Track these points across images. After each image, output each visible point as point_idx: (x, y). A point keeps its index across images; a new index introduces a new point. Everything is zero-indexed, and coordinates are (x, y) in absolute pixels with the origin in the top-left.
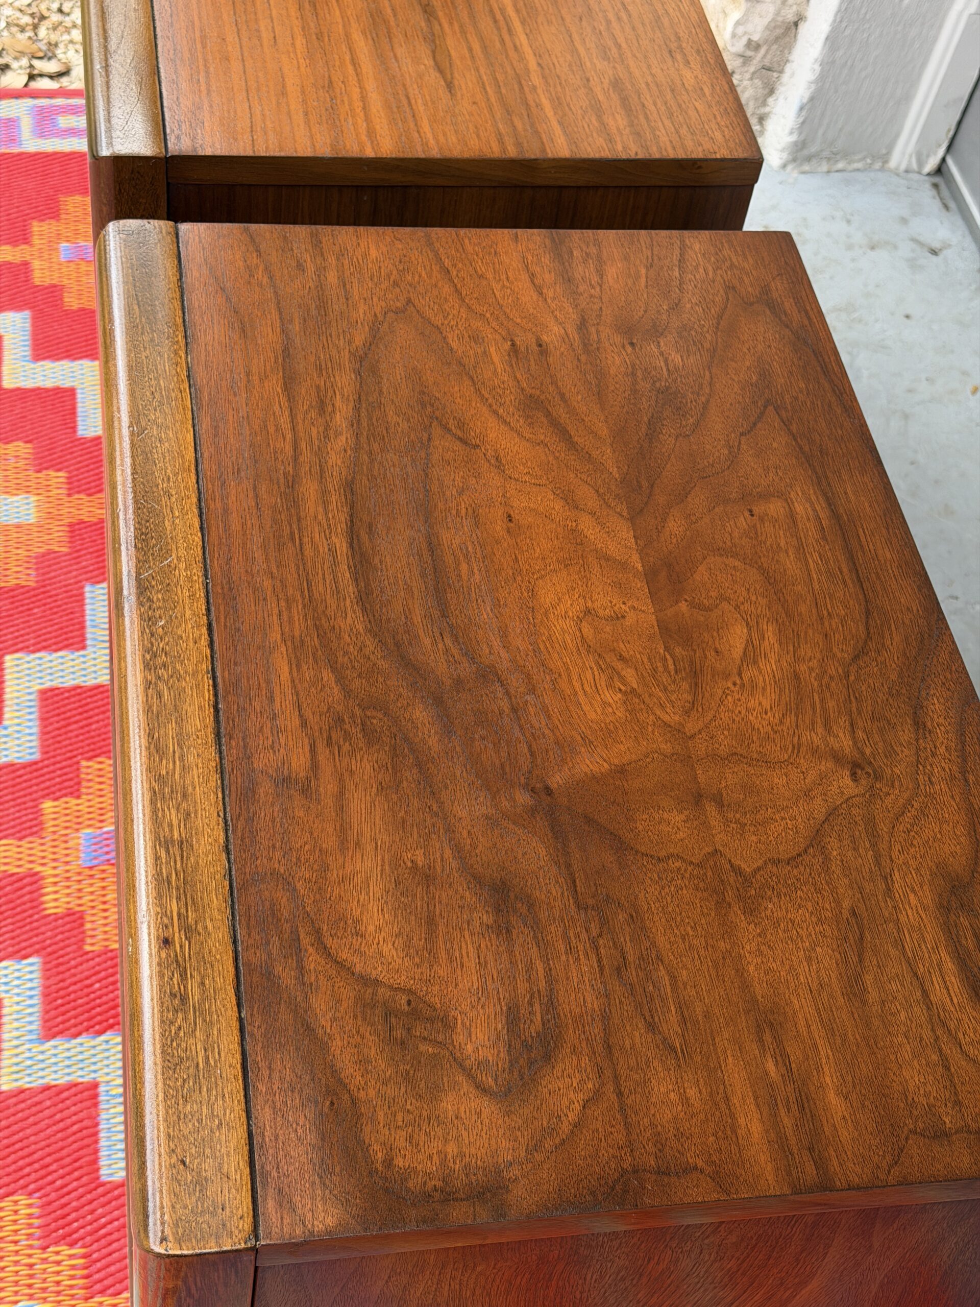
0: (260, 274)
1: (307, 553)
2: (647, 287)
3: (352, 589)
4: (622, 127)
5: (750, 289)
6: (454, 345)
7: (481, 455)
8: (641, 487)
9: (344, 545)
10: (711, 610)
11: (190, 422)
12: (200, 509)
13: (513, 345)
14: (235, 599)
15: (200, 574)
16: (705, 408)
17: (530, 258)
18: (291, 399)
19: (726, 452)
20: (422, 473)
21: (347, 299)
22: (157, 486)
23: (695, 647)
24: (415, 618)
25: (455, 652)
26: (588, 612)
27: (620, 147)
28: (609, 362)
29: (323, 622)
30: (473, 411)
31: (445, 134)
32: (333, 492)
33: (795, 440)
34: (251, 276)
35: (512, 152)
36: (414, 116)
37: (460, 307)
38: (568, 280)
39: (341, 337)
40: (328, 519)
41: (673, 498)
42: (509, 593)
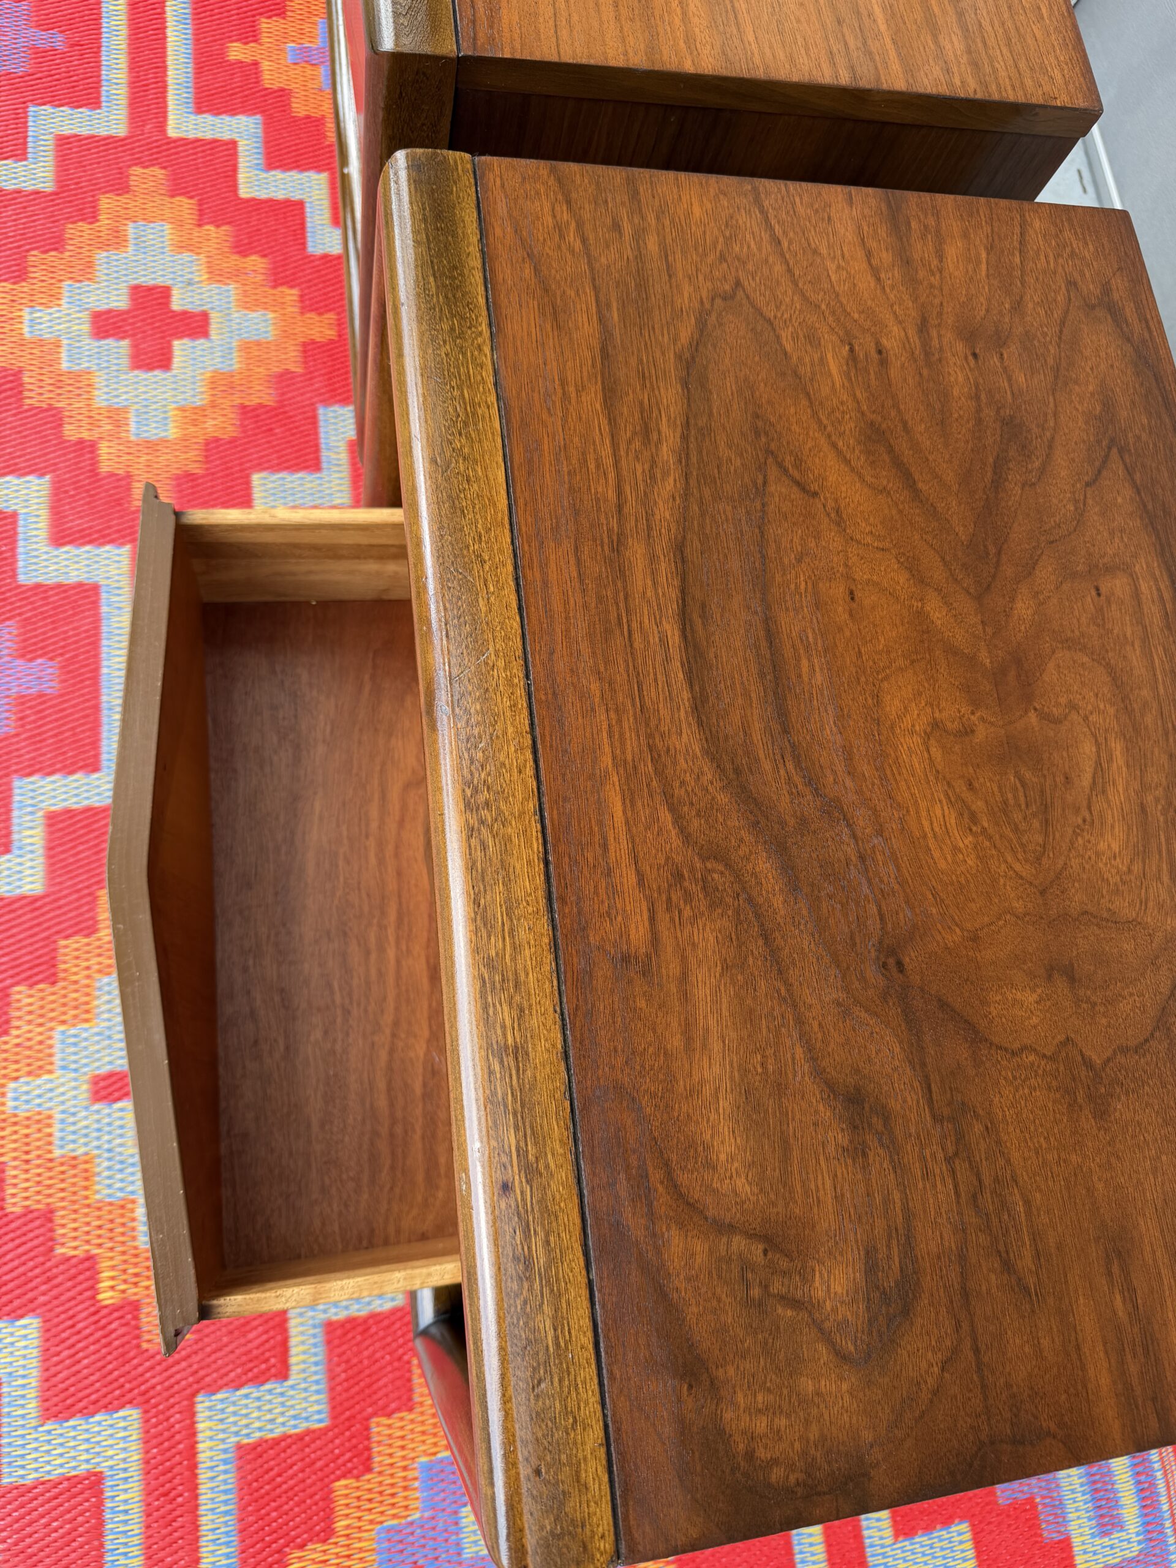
0: (572, 236)
1: (636, 645)
2: (988, 276)
3: (686, 695)
4: (959, 53)
5: (1091, 286)
6: (788, 348)
7: (820, 506)
8: (988, 554)
9: (677, 633)
10: (1061, 722)
11: (501, 453)
12: (517, 579)
13: (852, 350)
14: (560, 709)
15: (521, 675)
16: (1050, 447)
17: (866, 228)
18: (612, 421)
19: (1072, 508)
20: (757, 531)
21: (670, 276)
22: (468, 547)
23: (1045, 772)
24: (753, 734)
25: (797, 779)
26: (936, 725)
27: (957, 81)
28: (952, 379)
29: (657, 740)
30: (810, 444)
31: (771, 47)
32: (662, 557)
33: (1139, 493)
34: (562, 236)
35: (844, 79)
36: (736, 17)
37: (793, 294)
38: (907, 262)
39: (665, 332)
40: (657, 594)
41: (1020, 568)
42: (853, 700)
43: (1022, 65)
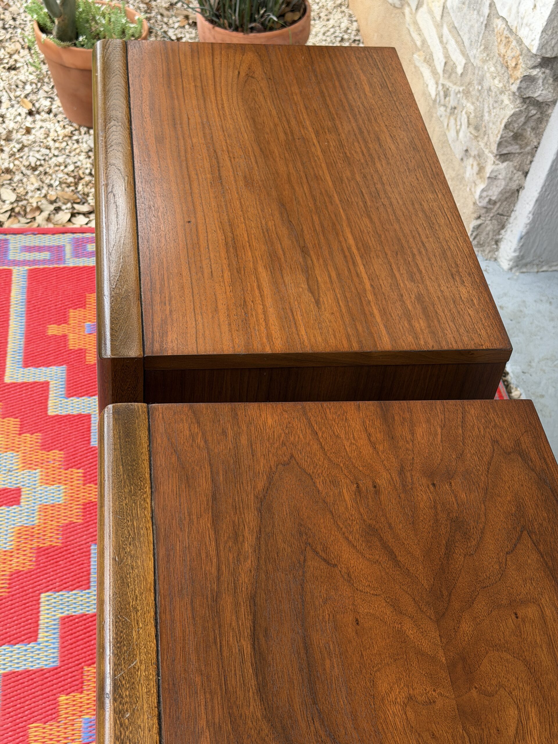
0: (199, 440)
1: (225, 654)
2: (442, 442)
3: (253, 682)
4: (423, 328)
5: (508, 442)
6: (320, 488)
7: (338, 572)
8: (443, 596)
9: (249, 646)
10: (493, 696)
11: (152, 552)
12: (156, 620)
13: (358, 487)
14: (177, 693)
15: (154, 674)
16: (482, 533)
17: (368, 422)
18: (216, 532)
19: (498, 567)
20: (300, 587)
21: (253, 456)
22: (129, 603)
23: (483, 727)
24: (295, 706)
25: (322, 733)
26: (410, 698)
27: (422, 342)
28: (419, 498)
29: (234, 710)
30: (332, 538)
31: (314, 336)
32: (242, 603)
33: (543, 557)
34: (193, 440)
35: (356, 348)
36: (295, 324)
37: (324, 459)
38: (392, 437)
39: (249, 484)
40: (238, 625)
41: (464, 604)
42: (358, 683)
43: (462, 330)
